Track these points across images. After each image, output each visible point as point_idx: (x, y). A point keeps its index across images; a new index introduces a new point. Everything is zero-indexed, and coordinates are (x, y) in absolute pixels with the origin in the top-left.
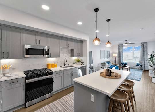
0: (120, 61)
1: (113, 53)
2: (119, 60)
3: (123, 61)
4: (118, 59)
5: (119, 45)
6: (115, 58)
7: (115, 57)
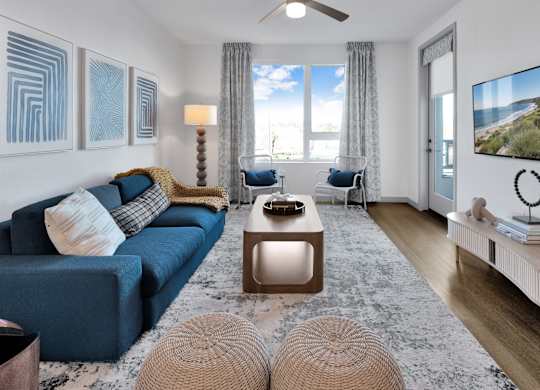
0: (234, 161)
1: (187, 98)
2: (228, 153)
3: (251, 157)
4: (223, 144)
5: (226, 46)
6: (201, 142)
7: (201, 133)
